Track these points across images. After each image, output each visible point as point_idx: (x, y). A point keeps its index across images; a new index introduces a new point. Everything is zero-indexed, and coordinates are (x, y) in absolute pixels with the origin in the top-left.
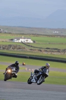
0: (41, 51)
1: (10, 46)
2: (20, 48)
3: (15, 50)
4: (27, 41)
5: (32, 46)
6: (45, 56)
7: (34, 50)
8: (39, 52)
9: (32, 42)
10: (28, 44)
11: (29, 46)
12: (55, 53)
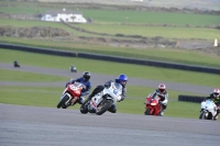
0: (104, 40)
1: (36, 29)
2: (57, 35)
3: (47, 38)
4: (73, 18)
5: (83, 31)
6: (114, 53)
7: (88, 39)
8: (101, 43)
9: (84, 21)
10: (76, 26)
11: (78, 29)
12: (136, 46)
